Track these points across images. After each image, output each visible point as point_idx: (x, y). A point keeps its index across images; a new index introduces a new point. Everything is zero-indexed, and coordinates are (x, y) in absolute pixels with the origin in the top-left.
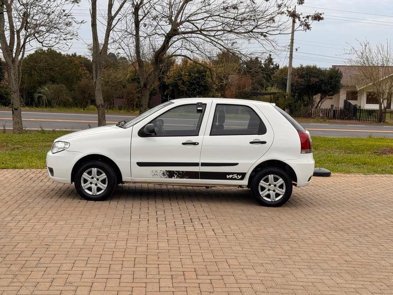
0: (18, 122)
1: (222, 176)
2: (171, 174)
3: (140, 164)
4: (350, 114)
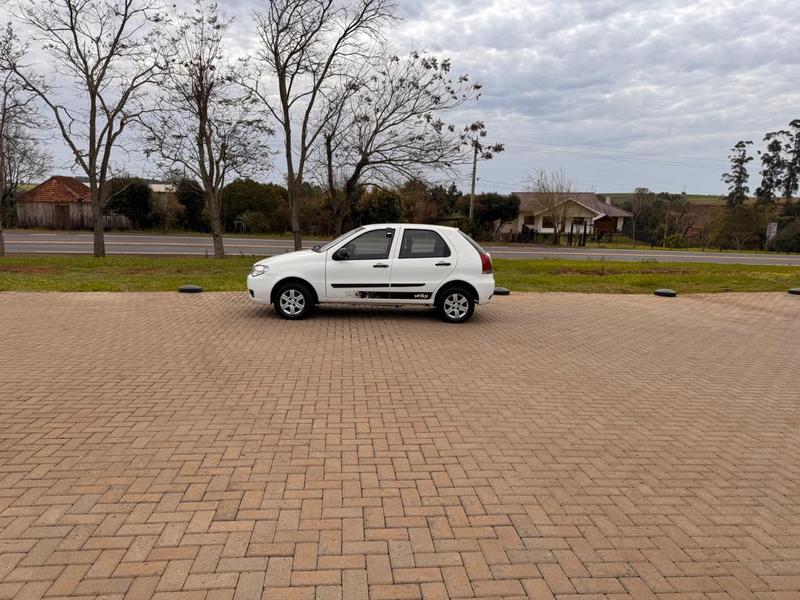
0: (219, 248)
1: (411, 295)
2: (363, 295)
3: (334, 286)
4: (527, 237)
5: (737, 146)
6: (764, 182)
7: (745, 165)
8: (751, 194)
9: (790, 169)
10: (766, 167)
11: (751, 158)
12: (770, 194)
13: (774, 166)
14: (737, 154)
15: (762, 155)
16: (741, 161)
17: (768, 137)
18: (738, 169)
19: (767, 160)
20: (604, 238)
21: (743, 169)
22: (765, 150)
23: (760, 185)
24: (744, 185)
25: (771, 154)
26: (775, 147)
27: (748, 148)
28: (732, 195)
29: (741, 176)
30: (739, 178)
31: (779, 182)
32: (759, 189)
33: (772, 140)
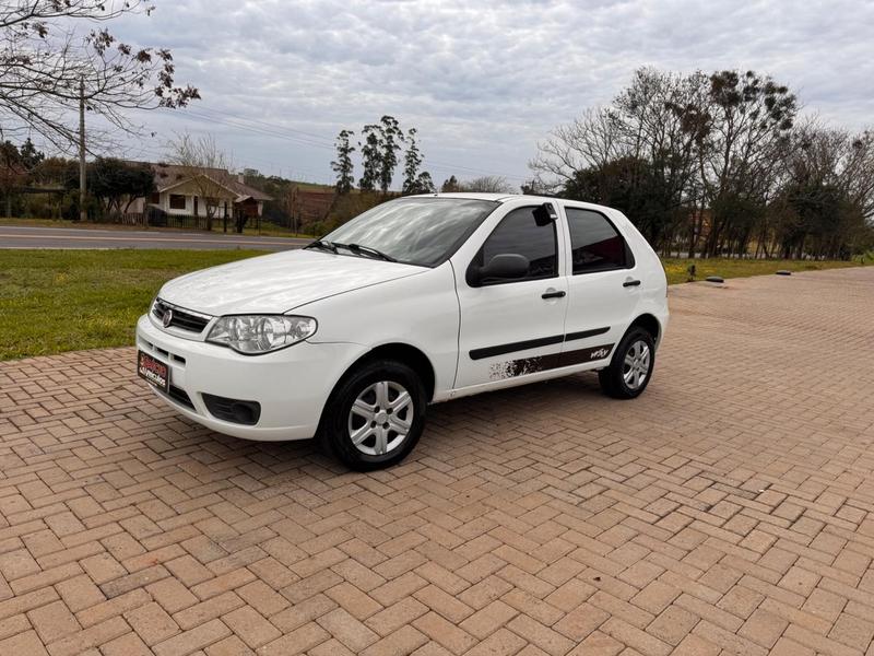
5: (341, 135)
6: (365, 173)
7: (349, 155)
8: (355, 185)
9: (384, 163)
10: (366, 159)
11: (353, 149)
12: (371, 185)
13: (373, 158)
14: (341, 143)
15: (362, 147)
16: (345, 150)
17: (367, 129)
18: (343, 158)
19: (367, 152)
20: (248, 223)
21: (347, 158)
22: (365, 142)
23: (362, 176)
24: (349, 175)
25: (370, 147)
26: (372, 140)
27: (350, 137)
28: (339, 183)
29: (346, 166)
30: (345, 167)
31: (378, 174)
32: (362, 180)
33: (369, 133)
